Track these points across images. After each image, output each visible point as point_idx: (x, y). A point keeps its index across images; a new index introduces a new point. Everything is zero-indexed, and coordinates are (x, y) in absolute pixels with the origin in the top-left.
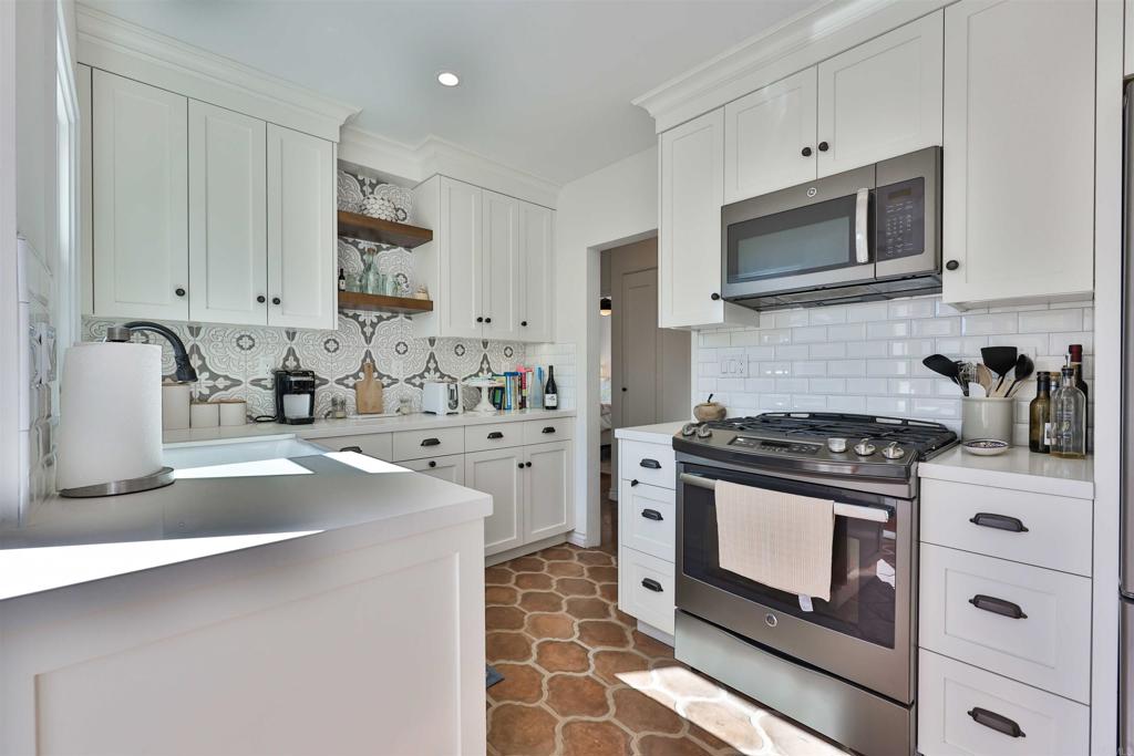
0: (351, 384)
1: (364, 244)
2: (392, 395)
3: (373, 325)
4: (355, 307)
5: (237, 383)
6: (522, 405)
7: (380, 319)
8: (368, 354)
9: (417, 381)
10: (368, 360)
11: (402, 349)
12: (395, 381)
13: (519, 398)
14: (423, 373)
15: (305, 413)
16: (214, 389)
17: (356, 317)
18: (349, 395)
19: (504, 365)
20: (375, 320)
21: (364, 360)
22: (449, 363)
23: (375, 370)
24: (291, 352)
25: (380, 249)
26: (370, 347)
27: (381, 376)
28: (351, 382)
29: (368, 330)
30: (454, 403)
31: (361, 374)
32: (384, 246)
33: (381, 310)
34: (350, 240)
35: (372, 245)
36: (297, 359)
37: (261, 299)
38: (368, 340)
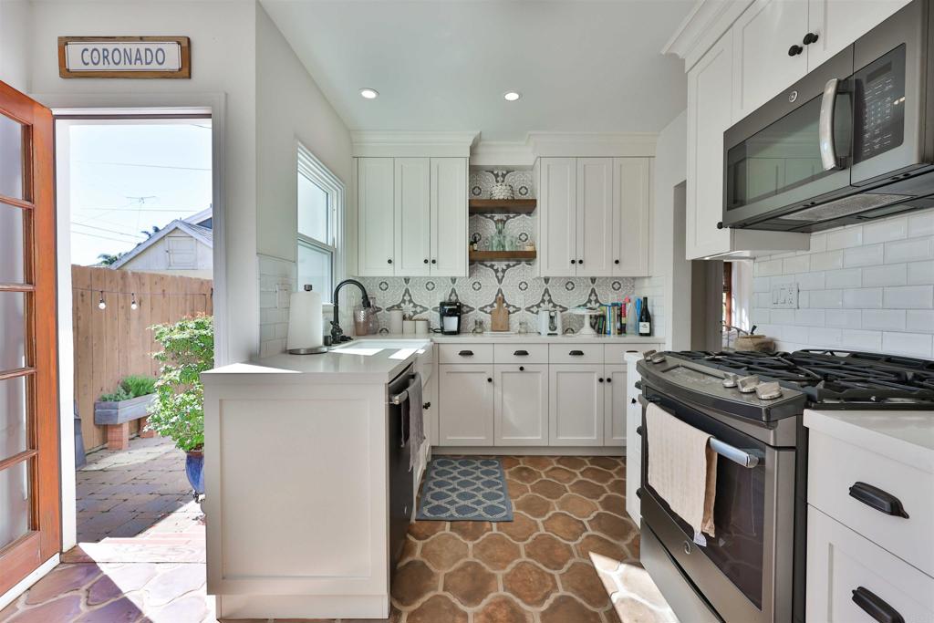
0: (489, 311)
1: (497, 217)
2: (515, 319)
3: (504, 271)
4: (492, 260)
5: (426, 309)
6: (622, 330)
7: (508, 266)
8: (500, 291)
9: (535, 309)
10: (500, 295)
11: (523, 286)
12: (518, 309)
13: (618, 325)
14: (539, 304)
15: (455, 328)
16: (415, 313)
17: (492, 266)
18: (487, 318)
19: (610, 297)
20: (505, 267)
21: (497, 295)
22: (560, 296)
23: (504, 301)
24: (453, 291)
25: (508, 218)
26: (501, 286)
27: (508, 306)
28: (488, 309)
29: (500, 274)
30: (552, 327)
31: (495, 305)
32: (511, 215)
33: (509, 261)
34: (489, 215)
35: (503, 216)
36: (456, 295)
37: (426, 261)
38: (500, 281)
